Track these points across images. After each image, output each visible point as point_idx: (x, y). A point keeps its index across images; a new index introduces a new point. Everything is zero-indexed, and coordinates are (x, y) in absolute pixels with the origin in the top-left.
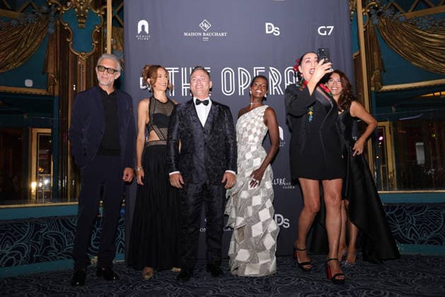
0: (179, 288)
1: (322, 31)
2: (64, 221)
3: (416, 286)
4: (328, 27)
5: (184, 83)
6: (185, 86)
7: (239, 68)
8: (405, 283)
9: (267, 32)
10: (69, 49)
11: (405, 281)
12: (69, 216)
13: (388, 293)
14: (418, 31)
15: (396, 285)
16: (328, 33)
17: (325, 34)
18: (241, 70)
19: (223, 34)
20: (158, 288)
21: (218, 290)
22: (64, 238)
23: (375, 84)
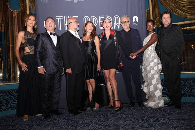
2: (9, 92)
3: (175, 115)
6: (66, 25)
8: (170, 114)
10: (8, 8)
12: (11, 90)
13: (162, 119)
18: (93, 17)
20: (56, 121)
22: (9, 100)
23: (157, 24)
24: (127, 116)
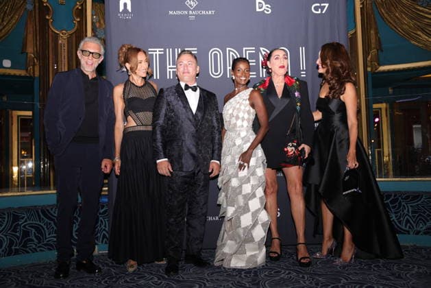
0: (164, 282)
1: (316, 9)
2: (44, 211)
3: (411, 281)
4: (322, 5)
5: (170, 65)
6: (170, 68)
7: (228, 49)
8: (399, 277)
9: (258, 10)
10: (49, 27)
11: (399, 275)
12: (49, 206)
14: (418, 7)
15: (390, 280)
16: (322, 11)
17: (319, 12)
18: (229, 51)
19: (210, 12)
20: (142, 282)
21: (205, 284)
22: (44, 229)
23: (371, 64)
24: (301, 276)
